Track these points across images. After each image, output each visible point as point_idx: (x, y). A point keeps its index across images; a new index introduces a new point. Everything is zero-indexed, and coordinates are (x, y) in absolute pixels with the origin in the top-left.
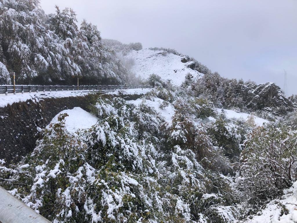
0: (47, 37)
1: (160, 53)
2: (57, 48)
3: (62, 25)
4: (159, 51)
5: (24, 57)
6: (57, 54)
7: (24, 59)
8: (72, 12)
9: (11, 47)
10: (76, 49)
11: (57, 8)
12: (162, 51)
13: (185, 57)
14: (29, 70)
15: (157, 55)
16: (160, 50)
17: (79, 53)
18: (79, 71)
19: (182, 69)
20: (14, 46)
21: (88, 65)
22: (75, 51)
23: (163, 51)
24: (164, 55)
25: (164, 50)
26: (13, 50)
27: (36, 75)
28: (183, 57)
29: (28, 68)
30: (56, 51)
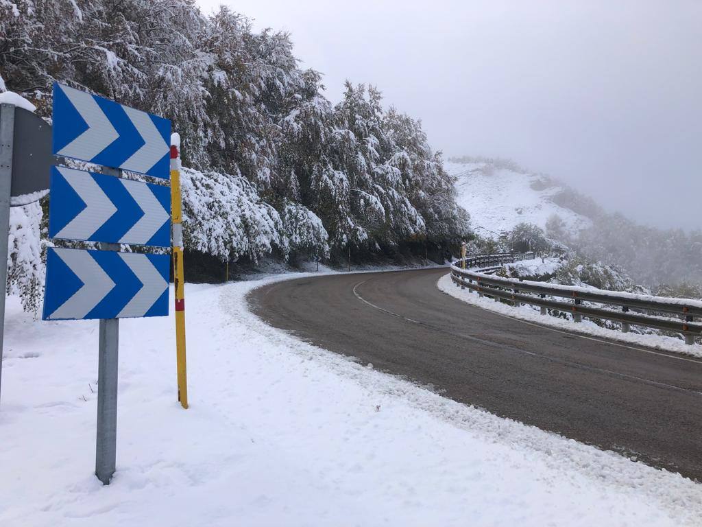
0: (370, 153)
1: (477, 170)
2: (389, 176)
3: (360, 122)
4: (474, 164)
5: (340, 199)
6: (390, 189)
7: (340, 202)
8: (372, 92)
9: (319, 178)
10: (411, 175)
11: (348, 85)
12: (482, 165)
13: (539, 177)
14: (350, 226)
15: (470, 173)
16: (476, 162)
17: (417, 183)
18: (423, 224)
19: (536, 207)
20: (325, 177)
21: (431, 210)
22: (410, 181)
23: (484, 165)
24: (487, 172)
25: (487, 161)
26: (323, 184)
27: (365, 236)
28: (534, 178)
29: (348, 223)
30: (388, 183)
